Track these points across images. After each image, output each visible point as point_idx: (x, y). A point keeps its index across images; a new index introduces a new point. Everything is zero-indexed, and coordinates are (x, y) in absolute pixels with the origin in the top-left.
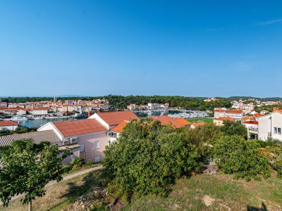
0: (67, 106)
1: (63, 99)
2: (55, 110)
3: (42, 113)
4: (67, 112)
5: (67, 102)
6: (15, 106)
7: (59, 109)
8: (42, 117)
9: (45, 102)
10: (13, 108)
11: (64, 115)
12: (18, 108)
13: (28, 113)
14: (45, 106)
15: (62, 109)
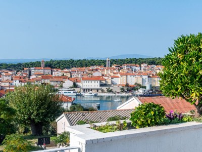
0: (126, 75)
1: (119, 63)
2: (110, 83)
3: (93, 87)
4: (127, 85)
5: (125, 67)
6: (60, 74)
7: (114, 80)
8: (94, 92)
9: (95, 67)
10: (59, 77)
11: (123, 90)
12: (64, 77)
13: (75, 86)
14: (96, 74)
15: (120, 81)
